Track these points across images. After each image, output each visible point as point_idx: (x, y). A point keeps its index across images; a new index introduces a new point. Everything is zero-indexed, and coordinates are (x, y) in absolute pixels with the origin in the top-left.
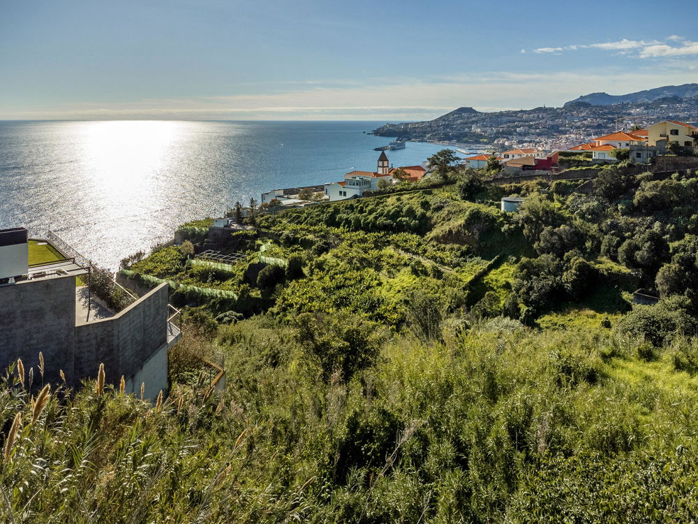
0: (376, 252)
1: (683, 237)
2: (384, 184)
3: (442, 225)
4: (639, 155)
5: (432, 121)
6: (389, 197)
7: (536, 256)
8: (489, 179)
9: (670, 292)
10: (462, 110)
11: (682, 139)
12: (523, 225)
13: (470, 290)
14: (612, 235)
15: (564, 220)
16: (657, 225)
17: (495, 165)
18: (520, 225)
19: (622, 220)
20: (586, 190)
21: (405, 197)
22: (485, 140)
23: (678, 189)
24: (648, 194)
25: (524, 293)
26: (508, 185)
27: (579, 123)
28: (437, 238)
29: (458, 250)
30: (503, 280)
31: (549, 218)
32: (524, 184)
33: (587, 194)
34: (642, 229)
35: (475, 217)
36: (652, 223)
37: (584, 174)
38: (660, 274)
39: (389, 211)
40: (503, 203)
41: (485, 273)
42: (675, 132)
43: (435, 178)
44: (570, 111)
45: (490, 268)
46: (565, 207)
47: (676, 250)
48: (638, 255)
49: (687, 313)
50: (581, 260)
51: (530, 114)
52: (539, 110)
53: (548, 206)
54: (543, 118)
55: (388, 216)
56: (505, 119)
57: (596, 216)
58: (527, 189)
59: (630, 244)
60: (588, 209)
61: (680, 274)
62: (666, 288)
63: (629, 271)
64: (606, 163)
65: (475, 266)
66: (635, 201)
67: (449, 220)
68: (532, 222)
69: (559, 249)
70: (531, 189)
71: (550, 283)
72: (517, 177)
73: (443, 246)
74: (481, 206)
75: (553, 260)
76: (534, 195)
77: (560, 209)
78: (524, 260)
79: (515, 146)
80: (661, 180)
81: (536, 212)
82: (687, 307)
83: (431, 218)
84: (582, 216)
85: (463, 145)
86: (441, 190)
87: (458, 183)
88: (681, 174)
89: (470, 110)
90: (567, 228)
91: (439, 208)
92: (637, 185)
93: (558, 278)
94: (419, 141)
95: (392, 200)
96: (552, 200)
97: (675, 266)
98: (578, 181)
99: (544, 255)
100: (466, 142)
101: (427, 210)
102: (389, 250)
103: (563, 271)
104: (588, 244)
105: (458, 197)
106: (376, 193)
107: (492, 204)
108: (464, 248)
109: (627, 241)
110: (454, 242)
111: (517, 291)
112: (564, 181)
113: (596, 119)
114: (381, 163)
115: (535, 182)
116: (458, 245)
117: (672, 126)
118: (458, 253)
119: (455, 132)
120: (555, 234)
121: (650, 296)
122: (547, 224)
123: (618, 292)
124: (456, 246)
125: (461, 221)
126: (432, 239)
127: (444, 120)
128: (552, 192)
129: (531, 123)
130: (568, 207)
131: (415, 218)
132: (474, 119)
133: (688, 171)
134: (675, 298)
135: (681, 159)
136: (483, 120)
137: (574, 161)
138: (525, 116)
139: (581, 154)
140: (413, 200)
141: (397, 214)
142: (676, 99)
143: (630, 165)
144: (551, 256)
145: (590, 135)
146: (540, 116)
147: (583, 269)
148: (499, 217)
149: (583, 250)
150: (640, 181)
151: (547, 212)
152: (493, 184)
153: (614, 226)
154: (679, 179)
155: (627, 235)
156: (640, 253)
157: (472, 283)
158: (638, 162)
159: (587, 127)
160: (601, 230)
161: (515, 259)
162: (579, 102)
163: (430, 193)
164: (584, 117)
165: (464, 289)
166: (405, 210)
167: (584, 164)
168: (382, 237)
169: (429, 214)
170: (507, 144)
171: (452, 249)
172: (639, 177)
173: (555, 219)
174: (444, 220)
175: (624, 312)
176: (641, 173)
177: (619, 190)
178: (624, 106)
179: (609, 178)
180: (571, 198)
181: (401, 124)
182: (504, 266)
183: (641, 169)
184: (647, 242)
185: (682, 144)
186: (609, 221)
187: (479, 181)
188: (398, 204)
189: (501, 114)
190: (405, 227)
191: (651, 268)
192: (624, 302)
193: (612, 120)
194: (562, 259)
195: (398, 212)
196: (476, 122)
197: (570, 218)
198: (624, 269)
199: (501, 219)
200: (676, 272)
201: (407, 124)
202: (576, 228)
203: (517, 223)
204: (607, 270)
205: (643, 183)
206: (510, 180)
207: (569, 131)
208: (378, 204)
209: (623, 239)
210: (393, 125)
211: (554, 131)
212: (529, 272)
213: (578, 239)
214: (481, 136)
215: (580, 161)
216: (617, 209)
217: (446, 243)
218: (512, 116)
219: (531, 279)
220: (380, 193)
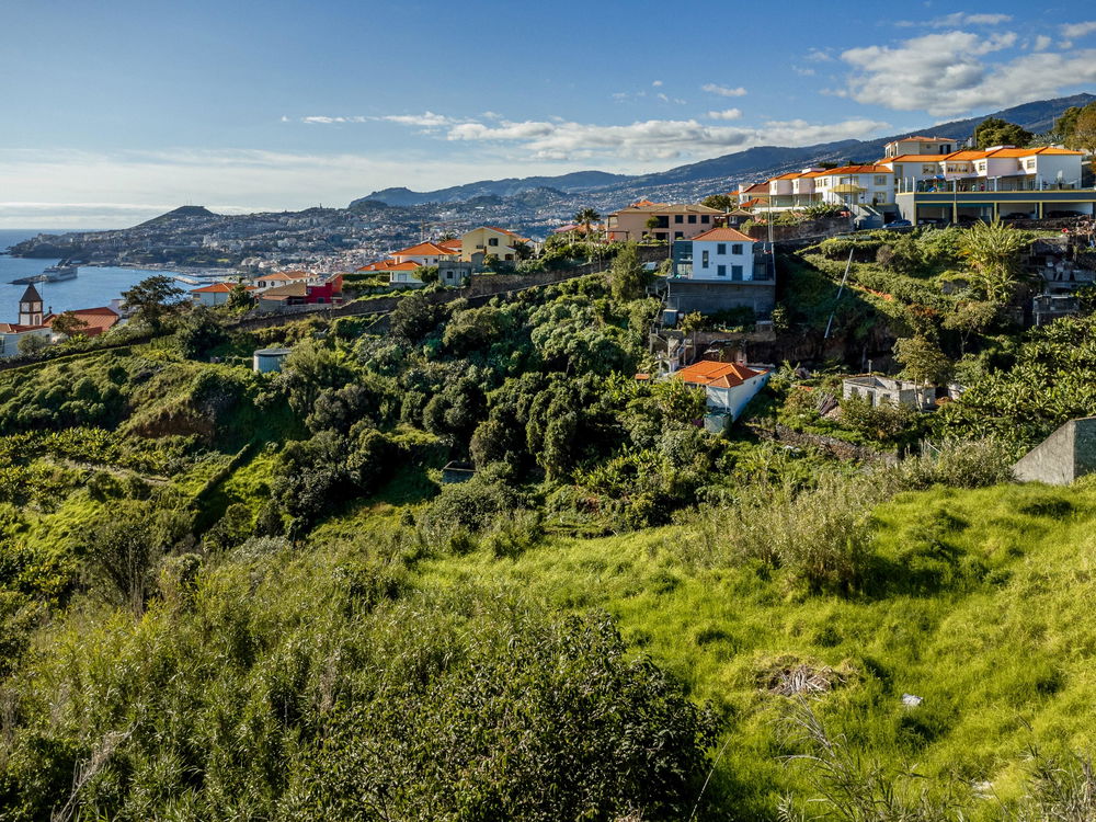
0: (16, 470)
1: (502, 383)
2: (35, 345)
3: (150, 405)
4: (450, 275)
5: (130, 230)
6: (43, 367)
7: (308, 436)
8: (233, 322)
9: (488, 459)
10: (185, 211)
11: (502, 251)
12: (288, 391)
13: (201, 507)
14: (416, 390)
15: (349, 376)
16: (472, 369)
17: (244, 299)
18: (284, 391)
19: (428, 368)
20: (381, 329)
21: (76, 365)
22: (226, 261)
23: (497, 319)
24: (462, 328)
25: (290, 497)
26: (265, 330)
27: (371, 233)
28: (140, 431)
29: (179, 444)
30: (255, 481)
31: (327, 375)
32: (290, 325)
33: (382, 335)
34: (454, 378)
35: (210, 385)
36: (466, 368)
37: (378, 306)
38: (475, 437)
39: (44, 393)
40: (256, 359)
41: (227, 475)
42: (494, 242)
43: (137, 327)
44: (359, 214)
45: (235, 467)
46: (351, 356)
47: (494, 403)
48: (449, 415)
49: (507, 484)
50: (374, 432)
51: (299, 218)
52: (313, 211)
53: (327, 357)
54: (319, 224)
55: (42, 401)
56: (259, 226)
57: (394, 365)
58: (295, 334)
59: (438, 401)
60: (383, 357)
61: (499, 433)
62: (482, 454)
63: (438, 438)
64: (408, 287)
65: (212, 465)
66: (445, 340)
67: (164, 395)
68: (302, 384)
69: (342, 422)
70: (300, 333)
71: (329, 474)
72: (280, 317)
73: (151, 441)
74: (220, 367)
75: (334, 439)
76: (305, 342)
77: (344, 360)
78: (290, 444)
79: (275, 270)
80: (477, 308)
81: (308, 368)
82: (508, 476)
83: (128, 396)
84: (376, 368)
85: (187, 269)
86: (149, 346)
87: (179, 333)
88: (501, 298)
89: (200, 211)
90: (354, 387)
91: (145, 378)
92: (449, 316)
93: (341, 465)
94: (105, 265)
95: (49, 374)
96: (333, 348)
97: (492, 423)
98: (369, 316)
99: (321, 433)
100: (193, 264)
101: (120, 383)
102: (46, 463)
103: (347, 453)
104: (384, 408)
105: (180, 356)
106: (15, 363)
107: (238, 362)
108: (189, 440)
109: (436, 397)
110: (172, 432)
111: (279, 495)
112: (350, 318)
113: (394, 225)
114: (26, 307)
115: (307, 321)
116: (179, 437)
117: (491, 233)
118: (180, 450)
119: (173, 248)
120: (338, 398)
121: (463, 471)
122: (324, 384)
123: (423, 470)
124: (175, 439)
125: (185, 396)
126: (130, 433)
127: (153, 228)
128: (333, 336)
129: (301, 232)
130: (356, 356)
131: (97, 399)
132: (207, 226)
133: (509, 294)
134: (494, 467)
135: (501, 279)
136: (223, 227)
137: (364, 287)
138: (291, 222)
139: (373, 276)
140: (94, 368)
141: (61, 396)
142: (494, 200)
143: (439, 290)
144: (331, 433)
145: (385, 250)
146: (315, 221)
147: (378, 446)
148: (250, 382)
149: (376, 418)
150: (451, 311)
151: (325, 367)
152: (240, 330)
153: (418, 378)
154: (499, 306)
155: (434, 388)
156: (451, 411)
157: (204, 496)
158: (450, 284)
159: (383, 237)
160: (401, 386)
161: (275, 445)
162: (370, 202)
163: (127, 353)
164: (377, 222)
165: (190, 508)
166: (76, 386)
167: (379, 290)
168: (28, 442)
169: (124, 389)
170: (261, 265)
171: (168, 445)
172: (450, 305)
173: (336, 376)
174: (152, 396)
175: (430, 499)
176: (452, 299)
177: (423, 328)
178: (431, 208)
179: (411, 309)
180: (359, 342)
181: (69, 234)
182: (259, 460)
183: (453, 294)
184: (459, 395)
185: (502, 259)
186: (411, 372)
187: (217, 327)
188: (64, 377)
189: (253, 218)
190: (77, 419)
191: (464, 431)
192: (431, 483)
193: (416, 228)
194: (347, 436)
195: (64, 392)
196: (212, 231)
197: (358, 373)
198: (431, 438)
199: (254, 385)
200: (494, 433)
201: (81, 235)
202: (367, 386)
203: (280, 388)
204: (408, 442)
205: (455, 313)
206: (268, 322)
207: (356, 243)
208: (19, 382)
209: (430, 395)
210: (51, 237)
211: (335, 244)
212: (299, 462)
213: (369, 402)
214: (218, 254)
215: (372, 287)
216: (422, 354)
217: (156, 436)
218: (270, 222)
219: (301, 472)
220: (25, 361)
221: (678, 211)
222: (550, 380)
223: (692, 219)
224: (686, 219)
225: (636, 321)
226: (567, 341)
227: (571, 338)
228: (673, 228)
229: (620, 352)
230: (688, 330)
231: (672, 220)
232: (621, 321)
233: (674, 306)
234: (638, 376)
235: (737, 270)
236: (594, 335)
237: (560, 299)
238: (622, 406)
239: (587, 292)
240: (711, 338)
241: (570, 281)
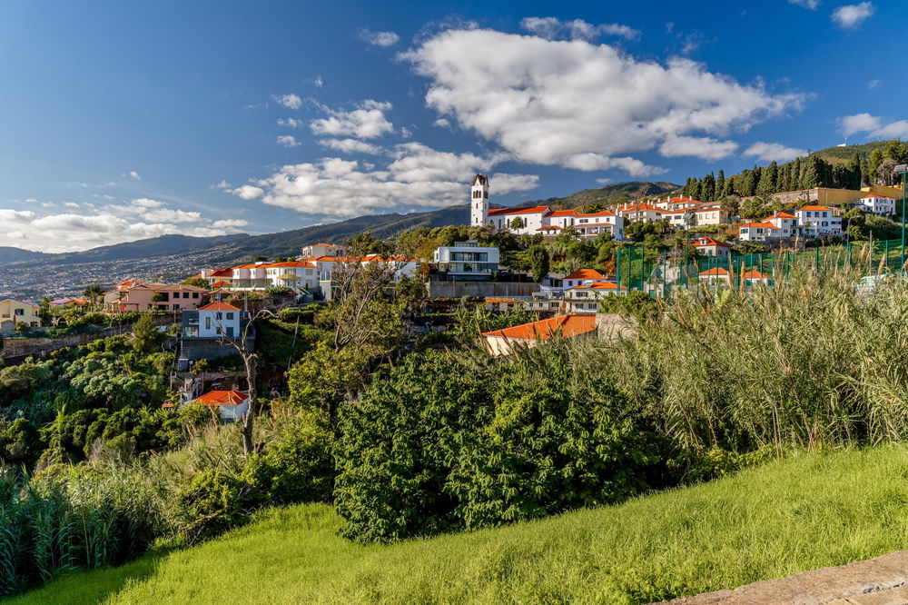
11: (27, 319)
23: (35, 373)
24: (6, 382)
42: (21, 312)
80: (17, 365)
88: (36, 356)
135: (32, 342)
154: (34, 363)
185: (29, 325)
221: (175, 290)
223: (185, 296)
224: (181, 296)
225: (158, 368)
226: (104, 386)
227: (108, 383)
229: (148, 393)
230: (198, 372)
231: (171, 296)
232: (146, 369)
233: (186, 356)
235: (230, 330)
236: (125, 380)
237: (90, 355)
239: (113, 349)
240: (215, 376)
241: (97, 342)
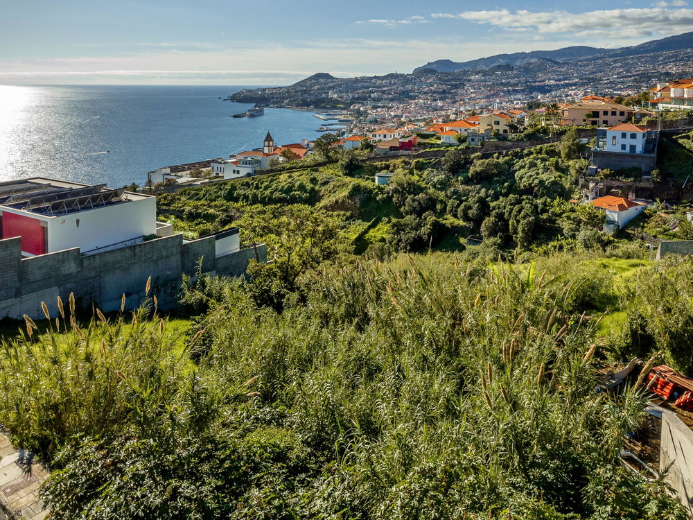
1: (498, 199)
2: (274, 163)
3: (329, 196)
4: (473, 140)
6: (281, 174)
7: (403, 217)
8: (364, 158)
9: (490, 235)
11: (501, 128)
12: (392, 194)
13: (356, 245)
14: (454, 199)
15: (421, 190)
16: (483, 190)
17: (368, 146)
18: (390, 195)
19: (461, 188)
20: (436, 166)
21: (295, 174)
22: (342, 106)
23: (497, 165)
24: (478, 169)
25: (395, 244)
26: (380, 163)
28: (326, 207)
29: (344, 215)
30: (379, 236)
31: (411, 188)
32: (392, 162)
33: (437, 169)
34: (474, 194)
35: (356, 190)
36: (480, 189)
37: (435, 154)
38: (483, 225)
39: (283, 187)
40: (376, 178)
41: (366, 232)
42: (498, 123)
43: (320, 158)
45: (369, 228)
46: (422, 179)
47: (494, 209)
48: (470, 213)
49: (498, 248)
50: (434, 218)
53: (410, 179)
55: (282, 191)
57: (443, 185)
58: (394, 166)
59: (465, 205)
60: (438, 181)
61: (495, 224)
62: (487, 233)
63: (465, 224)
64: (451, 145)
65: (358, 227)
66: (470, 175)
67: (335, 192)
68: (399, 192)
69: (419, 211)
70: (397, 166)
71: (413, 235)
72: (386, 157)
73: (331, 213)
74: (360, 180)
75: (415, 219)
76: (400, 170)
77: (418, 181)
78: (394, 220)
80: (487, 159)
81: (401, 184)
82: (499, 244)
83: (319, 191)
84: (434, 186)
86: (326, 168)
87: (340, 162)
88: (500, 154)
90: (424, 195)
91: (326, 183)
92: (471, 162)
93: (418, 232)
95: (283, 177)
96: (413, 174)
97: (492, 219)
98: (431, 159)
99: (409, 216)
101: (315, 184)
102: (284, 219)
103: (421, 227)
104: (438, 207)
105: (341, 173)
106: (268, 172)
107: (368, 179)
108: (348, 214)
109: (464, 203)
110: (340, 209)
111: (390, 243)
112: (421, 160)
114: (266, 143)
115: (400, 160)
116: (343, 212)
117: (495, 118)
118: (344, 218)
120: (416, 200)
121: (477, 240)
122: (410, 193)
123: (457, 238)
124: (342, 213)
125: (346, 193)
126: (321, 208)
128: (413, 168)
130: (424, 179)
131: (306, 191)
132: (330, 85)
133: (504, 152)
134: (492, 239)
135: (500, 143)
137: (428, 143)
140: (303, 177)
141: (290, 189)
143: (467, 148)
144: (413, 216)
147: (436, 225)
148: (374, 189)
149: (434, 210)
150: (473, 159)
151: (409, 184)
152: (367, 162)
153: (455, 192)
154: (498, 158)
155: (464, 198)
156: (472, 211)
157: (357, 239)
158: (473, 145)
160: (447, 196)
161: (387, 219)
163: (317, 171)
166: (297, 185)
167: (436, 146)
169: (317, 188)
171: (339, 215)
172: (472, 156)
173: (415, 189)
174: (330, 192)
175: (460, 251)
176: (474, 153)
177: (459, 167)
179: (452, 157)
180: (426, 172)
182: (380, 226)
183: (475, 150)
184: (476, 203)
185: (501, 132)
186: (452, 189)
187: (357, 160)
188: (290, 180)
190: (298, 200)
191: (478, 221)
192: (461, 245)
194: (421, 218)
195: (291, 187)
196: (333, 87)
197: (425, 188)
198: (461, 223)
199: (376, 191)
200: (493, 223)
202: (430, 195)
203: (388, 193)
204: (451, 224)
205: (475, 161)
206: (381, 159)
208: (271, 181)
209: (461, 202)
212: (398, 229)
213: (431, 204)
215: (432, 144)
216: (457, 180)
217: (333, 211)
219: (400, 233)
220: (272, 171)
221: (605, 109)
222: (523, 200)
223: (614, 113)
224: (610, 113)
225: (573, 172)
226: (534, 180)
227: (536, 178)
228: (602, 118)
229: (562, 188)
230: (601, 178)
231: (601, 113)
232: (564, 171)
233: (595, 164)
234: (571, 201)
235: (633, 148)
236: (549, 177)
237: (532, 156)
238: (560, 215)
239: (547, 153)
240: (615, 183)
241: (538, 147)
